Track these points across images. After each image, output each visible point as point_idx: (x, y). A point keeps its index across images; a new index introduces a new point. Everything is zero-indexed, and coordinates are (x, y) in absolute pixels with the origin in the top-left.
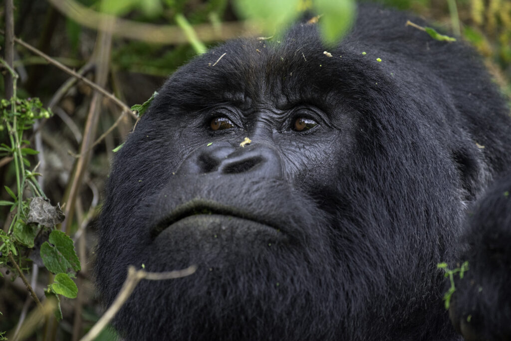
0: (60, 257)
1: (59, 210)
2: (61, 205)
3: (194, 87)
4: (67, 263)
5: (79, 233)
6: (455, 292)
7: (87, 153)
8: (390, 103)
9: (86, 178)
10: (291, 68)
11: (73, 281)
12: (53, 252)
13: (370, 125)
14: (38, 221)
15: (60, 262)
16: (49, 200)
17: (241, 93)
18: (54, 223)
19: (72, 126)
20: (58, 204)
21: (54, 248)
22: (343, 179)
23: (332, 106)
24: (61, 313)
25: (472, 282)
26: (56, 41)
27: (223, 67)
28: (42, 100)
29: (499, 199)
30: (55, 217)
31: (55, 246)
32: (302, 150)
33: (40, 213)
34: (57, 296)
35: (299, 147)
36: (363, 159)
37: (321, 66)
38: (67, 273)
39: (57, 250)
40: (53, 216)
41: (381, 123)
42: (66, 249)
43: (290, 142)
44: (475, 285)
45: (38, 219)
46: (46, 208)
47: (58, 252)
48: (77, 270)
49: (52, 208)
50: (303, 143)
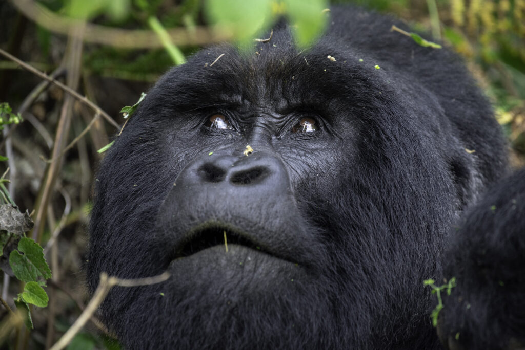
0: (29, 265)
1: (28, 217)
2: (30, 212)
3: (190, 88)
4: (37, 272)
5: (52, 242)
6: (442, 309)
7: (59, 158)
8: (393, 114)
9: (58, 185)
10: (293, 72)
11: (43, 289)
12: (22, 260)
13: (373, 135)
14: (6, 229)
15: (30, 270)
16: (18, 207)
17: (239, 96)
18: (23, 231)
19: (43, 132)
20: (27, 211)
21: (24, 256)
22: (346, 192)
23: (335, 112)
24: (32, 323)
25: (460, 299)
26: (26, 45)
27: (221, 68)
28: (11, 106)
29: (486, 214)
30: (24, 224)
31: (25, 254)
32: (303, 158)
33: (8, 221)
34: (27, 305)
35: (300, 155)
36: (368, 171)
37: (325, 70)
38: (37, 281)
39: (27, 258)
40: (22, 223)
41: (385, 134)
42: (36, 257)
43: (291, 149)
44: (462, 303)
45: (6, 227)
46: (14, 215)
47: (28, 260)
48: (47, 279)
49: (20, 214)
50: (305, 151)
